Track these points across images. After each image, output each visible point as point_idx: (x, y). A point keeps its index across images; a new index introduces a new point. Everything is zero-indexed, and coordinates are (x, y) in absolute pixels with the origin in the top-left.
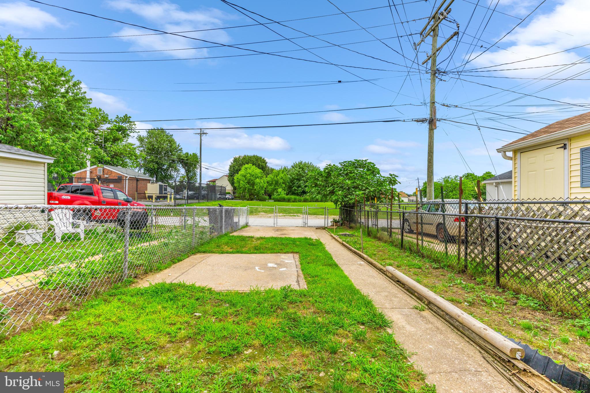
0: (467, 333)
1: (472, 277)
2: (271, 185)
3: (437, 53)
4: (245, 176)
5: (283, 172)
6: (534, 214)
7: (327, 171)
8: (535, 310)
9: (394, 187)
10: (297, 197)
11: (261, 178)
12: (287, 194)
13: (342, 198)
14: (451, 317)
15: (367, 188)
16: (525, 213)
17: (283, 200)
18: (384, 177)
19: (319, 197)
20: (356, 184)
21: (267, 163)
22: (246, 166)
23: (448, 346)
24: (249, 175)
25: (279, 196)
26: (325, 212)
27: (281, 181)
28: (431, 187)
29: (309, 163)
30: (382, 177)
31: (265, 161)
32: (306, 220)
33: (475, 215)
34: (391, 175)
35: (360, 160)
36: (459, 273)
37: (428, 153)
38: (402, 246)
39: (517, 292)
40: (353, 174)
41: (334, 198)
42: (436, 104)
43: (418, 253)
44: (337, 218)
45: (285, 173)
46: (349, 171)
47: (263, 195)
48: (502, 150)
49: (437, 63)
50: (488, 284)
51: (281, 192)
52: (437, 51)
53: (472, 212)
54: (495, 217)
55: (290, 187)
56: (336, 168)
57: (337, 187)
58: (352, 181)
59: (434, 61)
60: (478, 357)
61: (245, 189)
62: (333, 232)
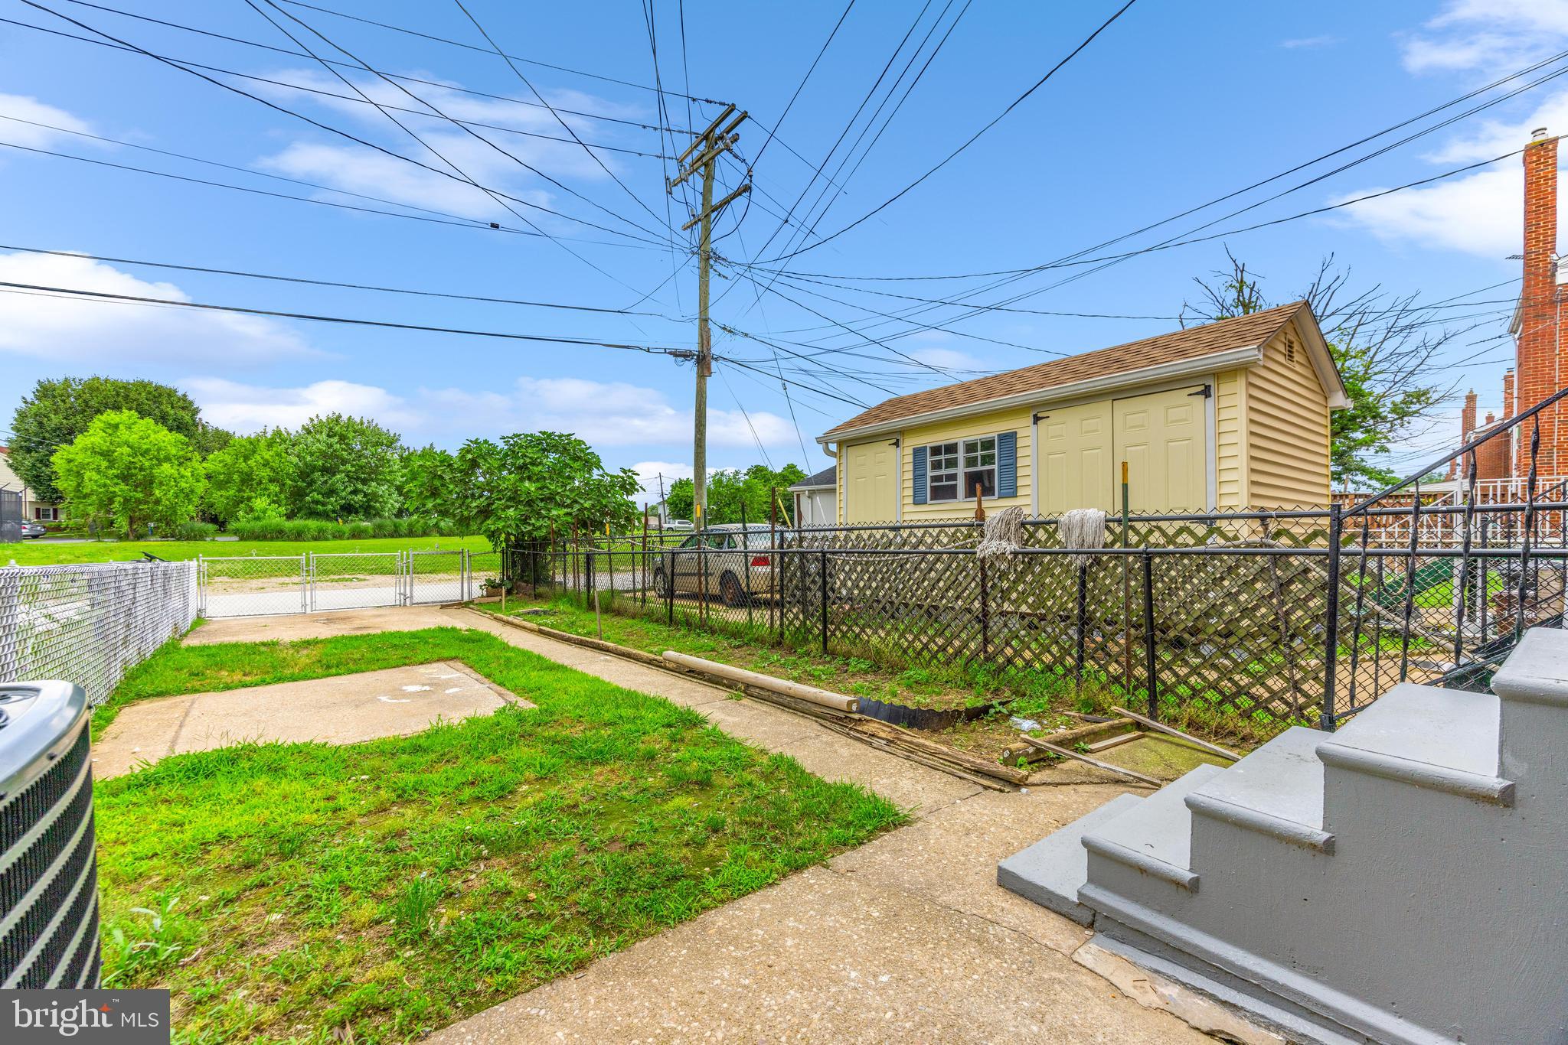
0: (800, 706)
1: (791, 650)
2: (221, 485)
3: (713, 215)
4: (106, 454)
5: (270, 446)
6: (865, 545)
7: (469, 456)
8: (866, 673)
9: (631, 498)
10: (329, 525)
11: (181, 464)
12: (290, 516)
13: (517, 525)
14: (779, 694)
15: (576, 502)
16: (855, 543)
17: (279, 534)
18: (612, 476)
19: (446, 523)
20: (547, 492)
21: (197, 411)
22: (111, 416)
23: (783, 724)
24: (126, 450)
25: (260, 524)
26: (464, 563)
27: (265, 473)
28: (702, 498)
29: (365, 420)
30: (608, 475)
31: (191, 403)
32: (408, 588)
33: (794, 549)
34: (625, 472)
35: (553, 433)
36: (773, 647)
37: (696, 425)
38: (671, 620)
39: (847, 656)
40: (540, 468)
41: (491, 524)
42: (711, 325)
43: (705, 627)
44: (496, 575)
45: (278, 448)
46: (528, 460)
47: (192, 518)
48: (823, 441)
49: (713, 237)
50: (812, 654)
51: (267, 509)
52: (713, 211)
53: (790, 546)
54: (822, 552)
55: (298, 494)
56: (492, 451)
57: (500, 499)
58: (539, 485)
59: (707, 233)
60: (816, 726)
61: (111, 501)
62: (500, 610)
